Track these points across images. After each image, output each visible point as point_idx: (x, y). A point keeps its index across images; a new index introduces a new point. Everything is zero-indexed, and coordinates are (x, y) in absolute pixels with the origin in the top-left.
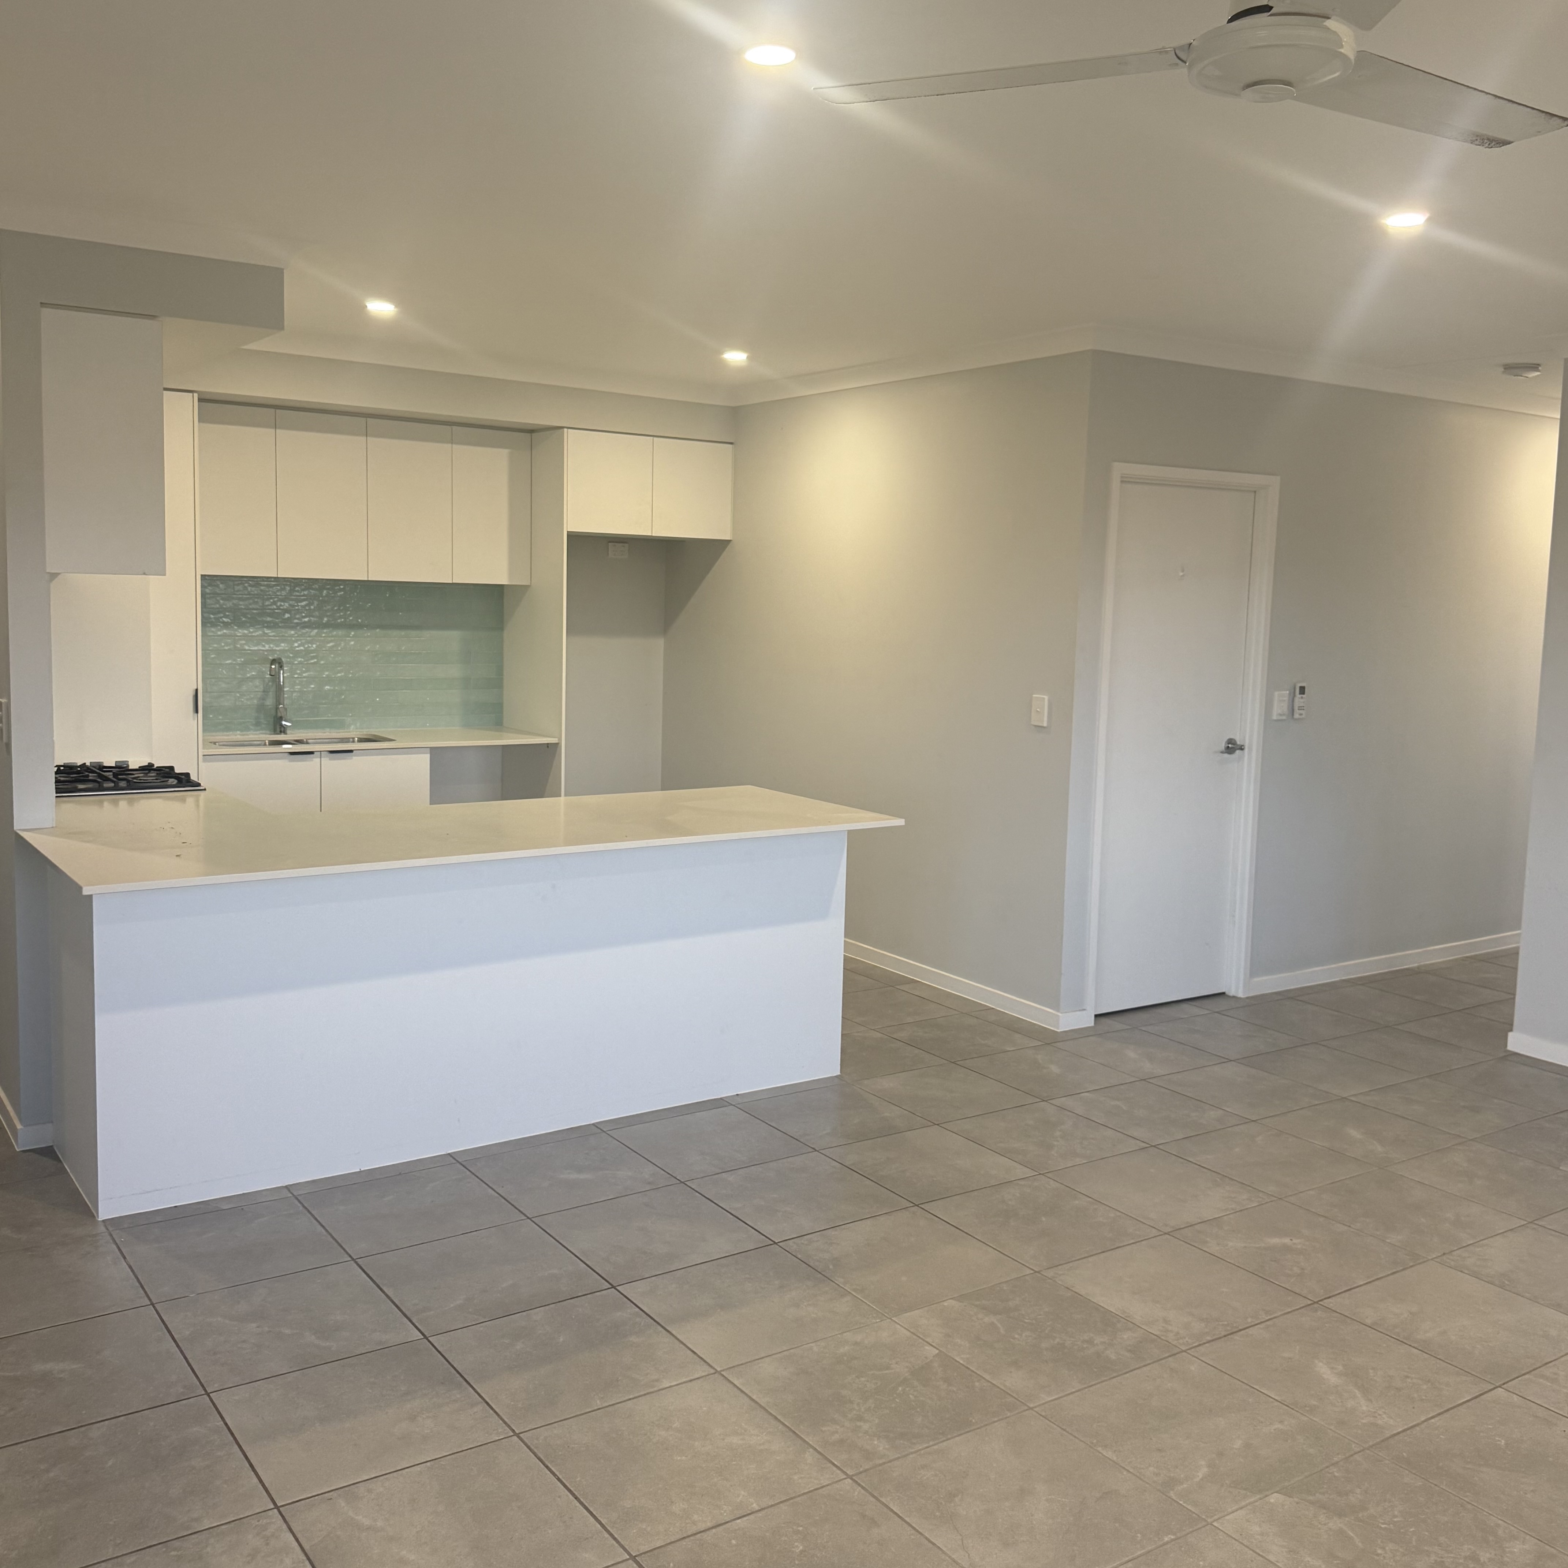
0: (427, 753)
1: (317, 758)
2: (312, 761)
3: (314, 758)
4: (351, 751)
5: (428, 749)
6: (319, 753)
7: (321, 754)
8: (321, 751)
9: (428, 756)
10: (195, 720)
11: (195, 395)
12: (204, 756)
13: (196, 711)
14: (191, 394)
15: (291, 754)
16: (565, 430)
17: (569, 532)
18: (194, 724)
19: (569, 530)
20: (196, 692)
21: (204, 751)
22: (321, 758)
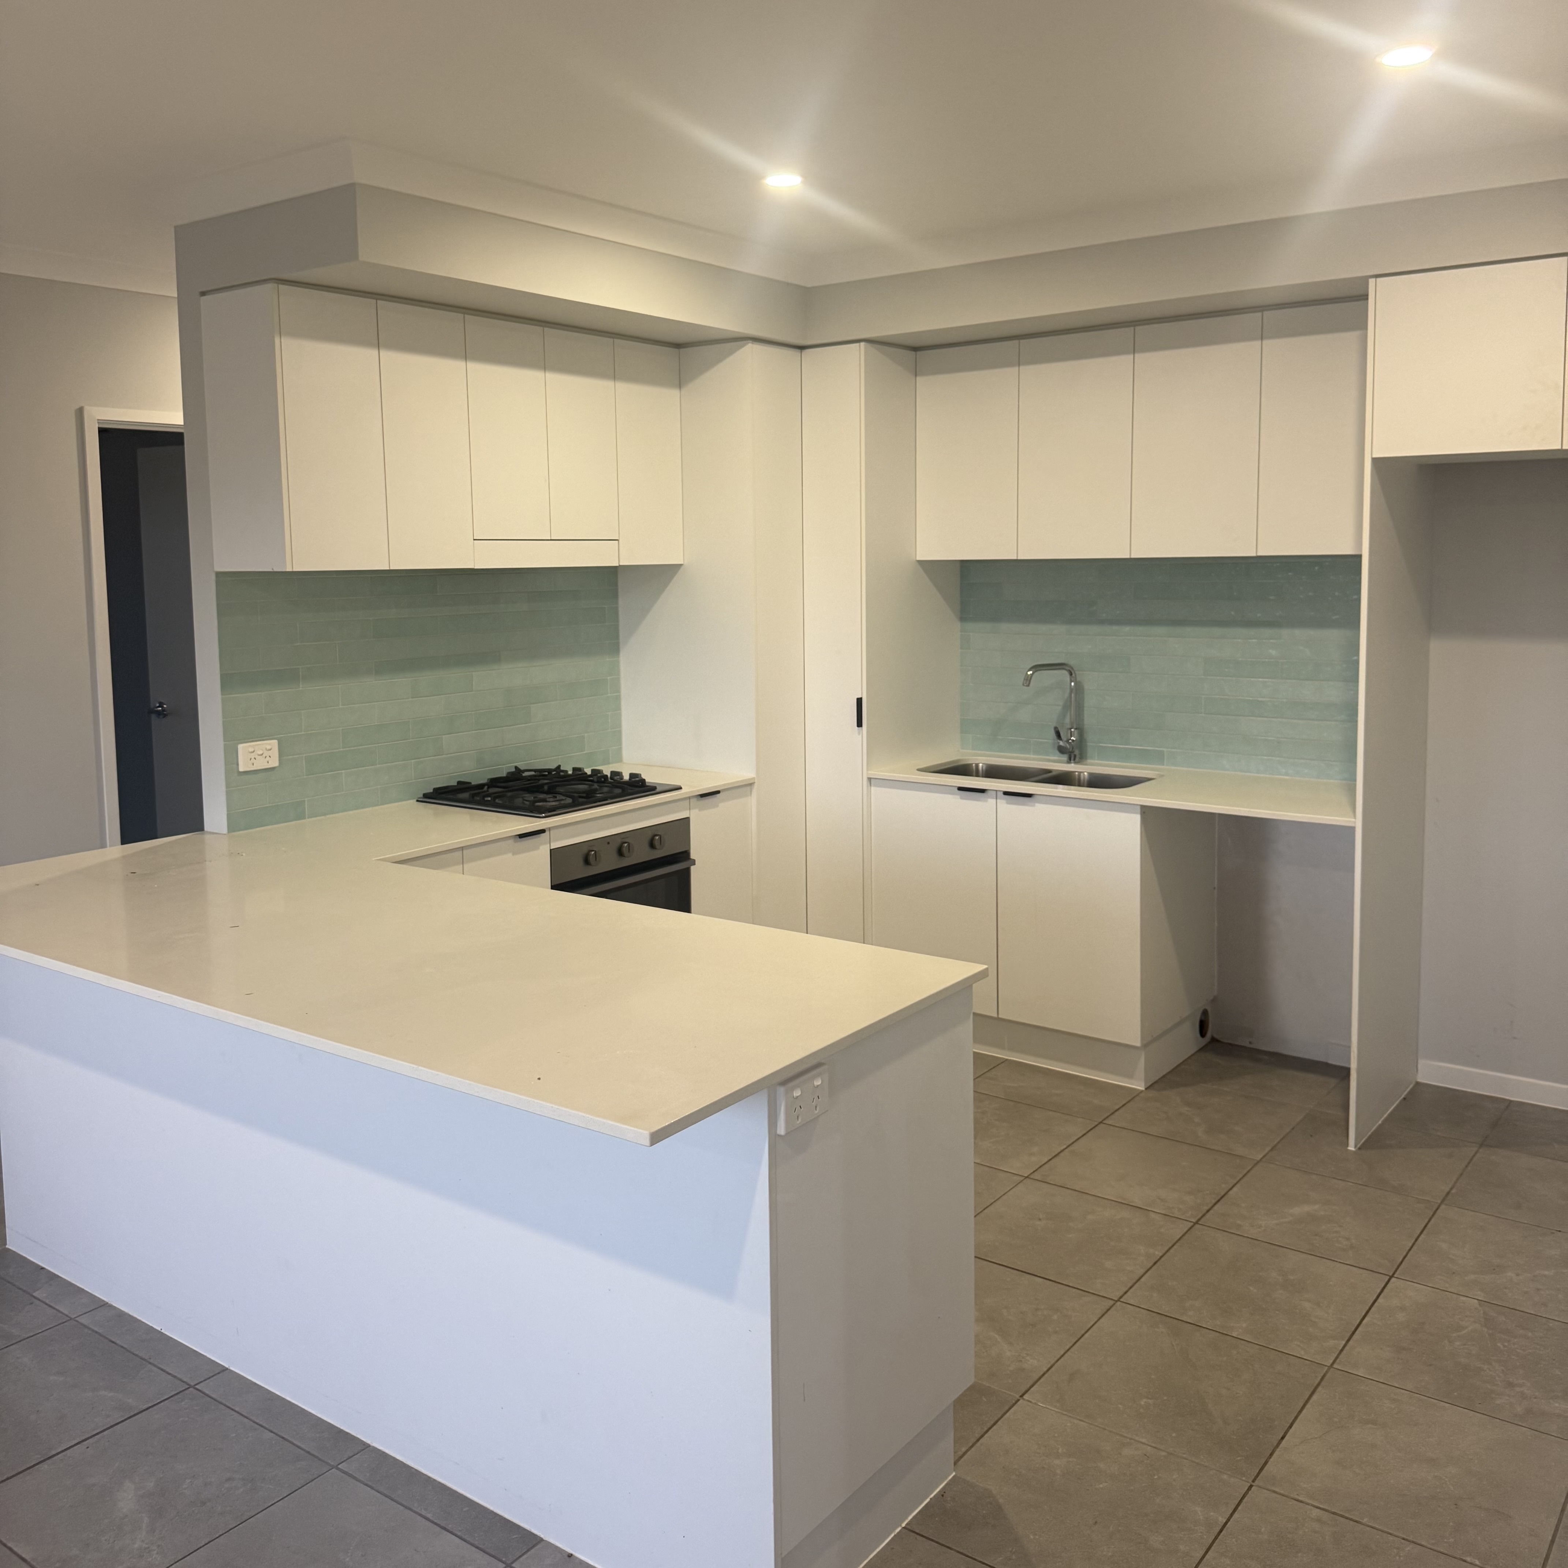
0: (1136, 813)
1: (991, 798)
2: (986, 801)
3: (988, 798)
4: (1031, 795)
5: (1139, 808)
6: (993, 792)
7: (996, 793)
8: (996, 791)
10: (859, 734)
11: (862, 344)
12: (870, 779)
13: (860, 724)
14: (858, 344)
15: (960, 789)
16: (1372, 282)
17: (1376, 461)
18: (858, 739)
19: (1374, 456)
20: (859, 701)
21: (870, 772)
22: (996, 799)
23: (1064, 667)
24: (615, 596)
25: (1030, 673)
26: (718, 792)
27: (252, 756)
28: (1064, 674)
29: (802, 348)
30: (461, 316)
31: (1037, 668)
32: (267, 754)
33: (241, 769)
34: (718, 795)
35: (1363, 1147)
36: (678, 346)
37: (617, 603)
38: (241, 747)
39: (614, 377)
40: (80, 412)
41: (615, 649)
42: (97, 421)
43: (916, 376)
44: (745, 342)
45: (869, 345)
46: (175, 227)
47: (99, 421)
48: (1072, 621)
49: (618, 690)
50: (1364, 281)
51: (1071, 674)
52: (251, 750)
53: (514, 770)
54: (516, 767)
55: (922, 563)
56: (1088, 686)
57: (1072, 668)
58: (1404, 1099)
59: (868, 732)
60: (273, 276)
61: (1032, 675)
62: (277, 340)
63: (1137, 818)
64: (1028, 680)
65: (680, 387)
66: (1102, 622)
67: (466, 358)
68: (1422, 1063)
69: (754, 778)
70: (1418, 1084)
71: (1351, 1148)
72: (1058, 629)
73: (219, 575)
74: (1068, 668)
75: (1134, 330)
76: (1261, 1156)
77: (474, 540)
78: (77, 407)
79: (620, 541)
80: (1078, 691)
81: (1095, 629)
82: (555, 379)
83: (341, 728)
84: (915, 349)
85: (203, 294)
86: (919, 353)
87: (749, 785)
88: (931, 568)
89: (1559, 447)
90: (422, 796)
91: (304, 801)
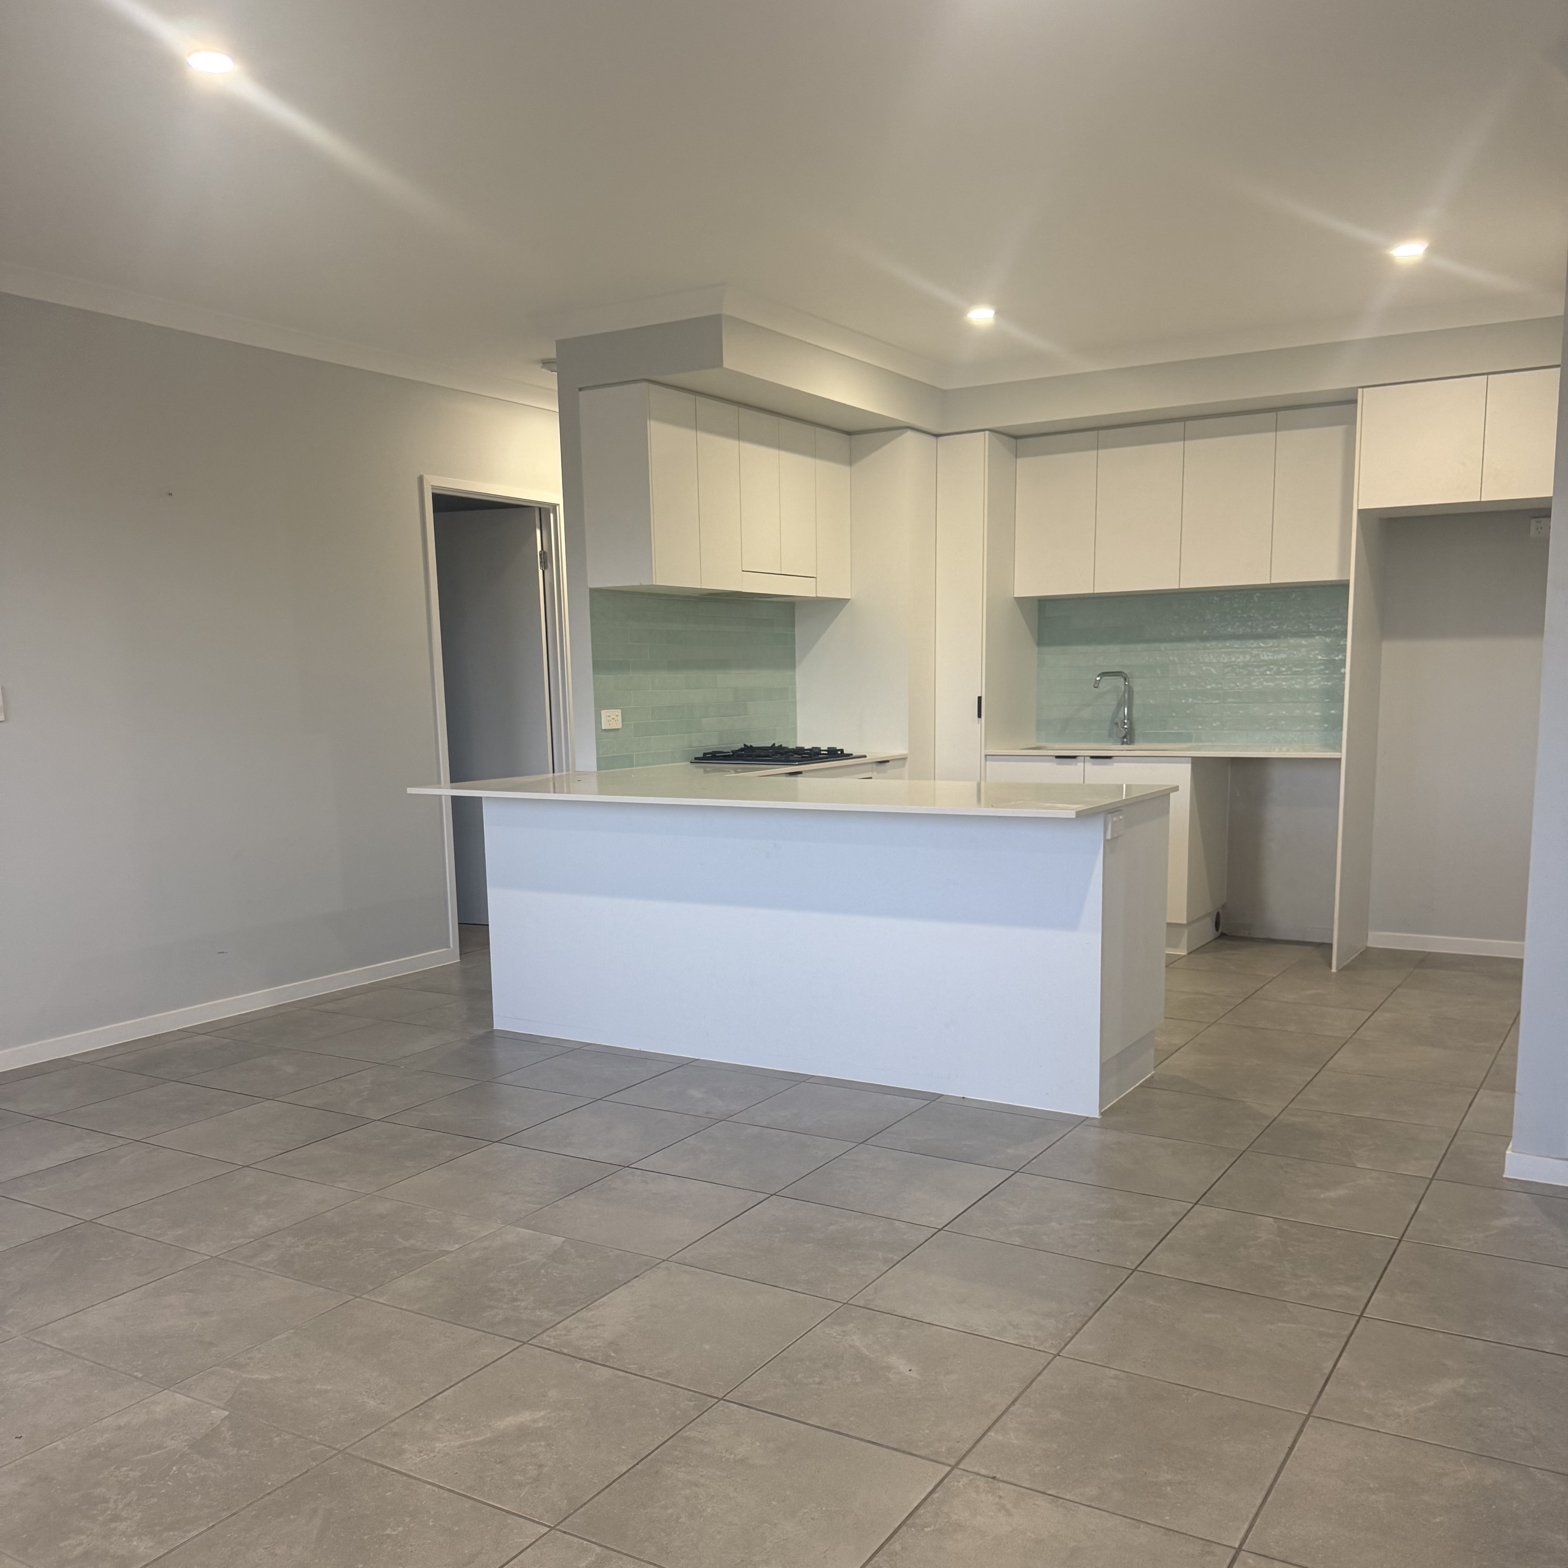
0: (1188, 763)
1: (1081, 762)
2: (1076, 765)
3: (1078, 762)
4: (1110, 757)
5: (1190, 758)
6: (1083, 758)
7: (1084, 759)
8: (1084, 756)
9: (1189, 766)
10: (978, 723)
11: (987, 432)
12: (986, 755)
13: (979, 716)
14: (983, 433)
15: (1057, 757)
16: (1360, 390)
17: (1360, 511)
18: (977, 727)
19: (1360, 508)
20: (980, 699)
21: (986, 751)
22: (1084, 762)
23: (1120, 674)
24: (793, 626)
25: (1098, 679)
26: (888, 761)
27: (609, 718)
28: (1120, 681)
29: (937, 436)
30: (736, 408)
31: (1103, 674)
32: (616, 718)
33: (603, 728)
34: (887, 764)
35: (1339, 971)
36: (849, 433)
37: (794, 631)
38: (603, 712)
39: (815, 456)
40: (421, 480)
41: (792, 665)
42: (431, 487)
43: (1016, 457)
44: (905, 430)
45: (992, 434)
46: (558, 342)
47: (433, 487)
48: (1125, 642)
49: (794, 697)
50: (1355, 390)
51: (1125, 680)
52: (608, 714)
53: (743, 746)
54: (745, 745)
55: (1018, 599)
56: (1136, 689)
57: (1126, 675)
58: (1361, 953)
59: (985, 722)
60: (647, 378)
61: (1099, 680)
62: (648, 422)
63: (1188, 767)
64: (1096, 685)
65: (851, 463)
66: (1148, 641)
67: (739, 438)
68: (1371, 934)
69: (906, 754)
70: (1367, 948)
71: (1334, 970)
72: (1115, 648)
73: (592, 591)
74: (1125, 675)
75: (1185, 424)
76: (1276, 975)
77: (743, 571)
78: (418, 475)
79: (817, 578)
80: (1130, 691)
81: (1140, 647)
82: (784, 454)
83: (651, 706)
84: (1016, 437)
85: (580, 389)
86: (1018, 441)
87: (903, 759)
88: (1022, 602)
89: (1479, 500)
90: (694, 759)
91: (633, 755)
